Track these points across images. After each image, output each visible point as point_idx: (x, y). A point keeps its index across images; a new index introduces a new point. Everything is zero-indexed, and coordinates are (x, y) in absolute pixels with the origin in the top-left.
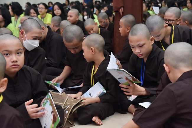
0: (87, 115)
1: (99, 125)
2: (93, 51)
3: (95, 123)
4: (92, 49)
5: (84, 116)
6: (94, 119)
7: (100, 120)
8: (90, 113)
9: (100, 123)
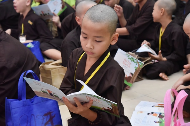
0: (154, 72)
1: (166, 80)
2: (162, 12)
3: (161, 79)
4: (162, 10)
5: (151, 72)
6: (161, 75)
7: (166, 76)
8: (157, 70)
9: (167, 79)
